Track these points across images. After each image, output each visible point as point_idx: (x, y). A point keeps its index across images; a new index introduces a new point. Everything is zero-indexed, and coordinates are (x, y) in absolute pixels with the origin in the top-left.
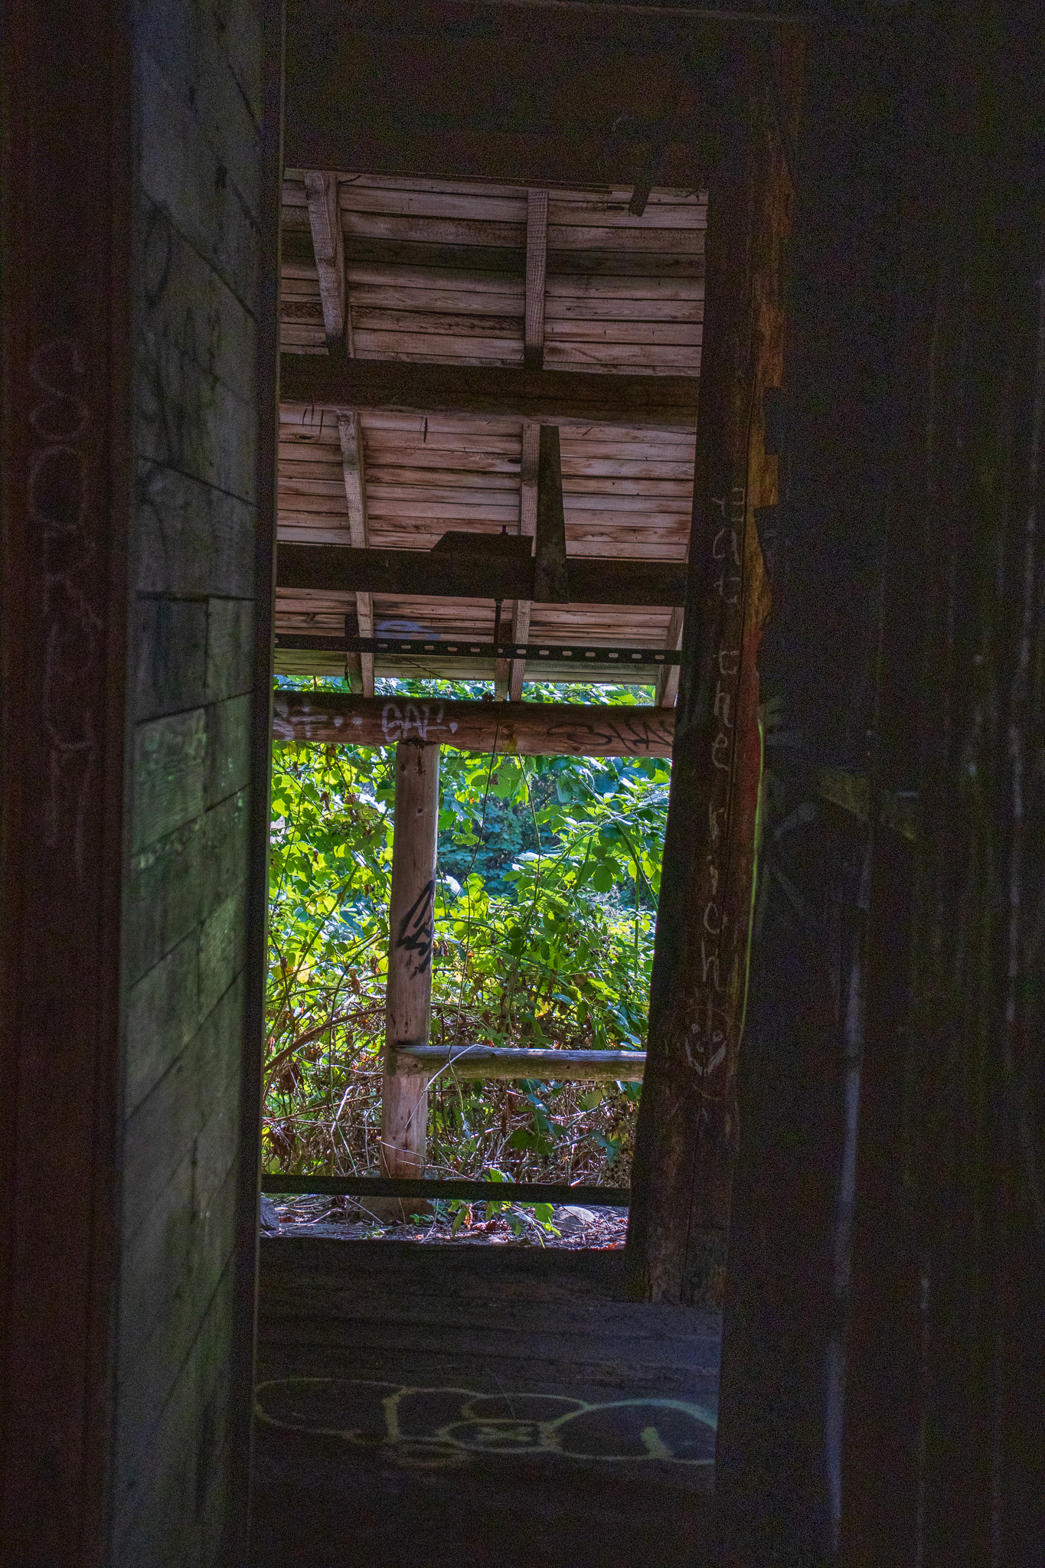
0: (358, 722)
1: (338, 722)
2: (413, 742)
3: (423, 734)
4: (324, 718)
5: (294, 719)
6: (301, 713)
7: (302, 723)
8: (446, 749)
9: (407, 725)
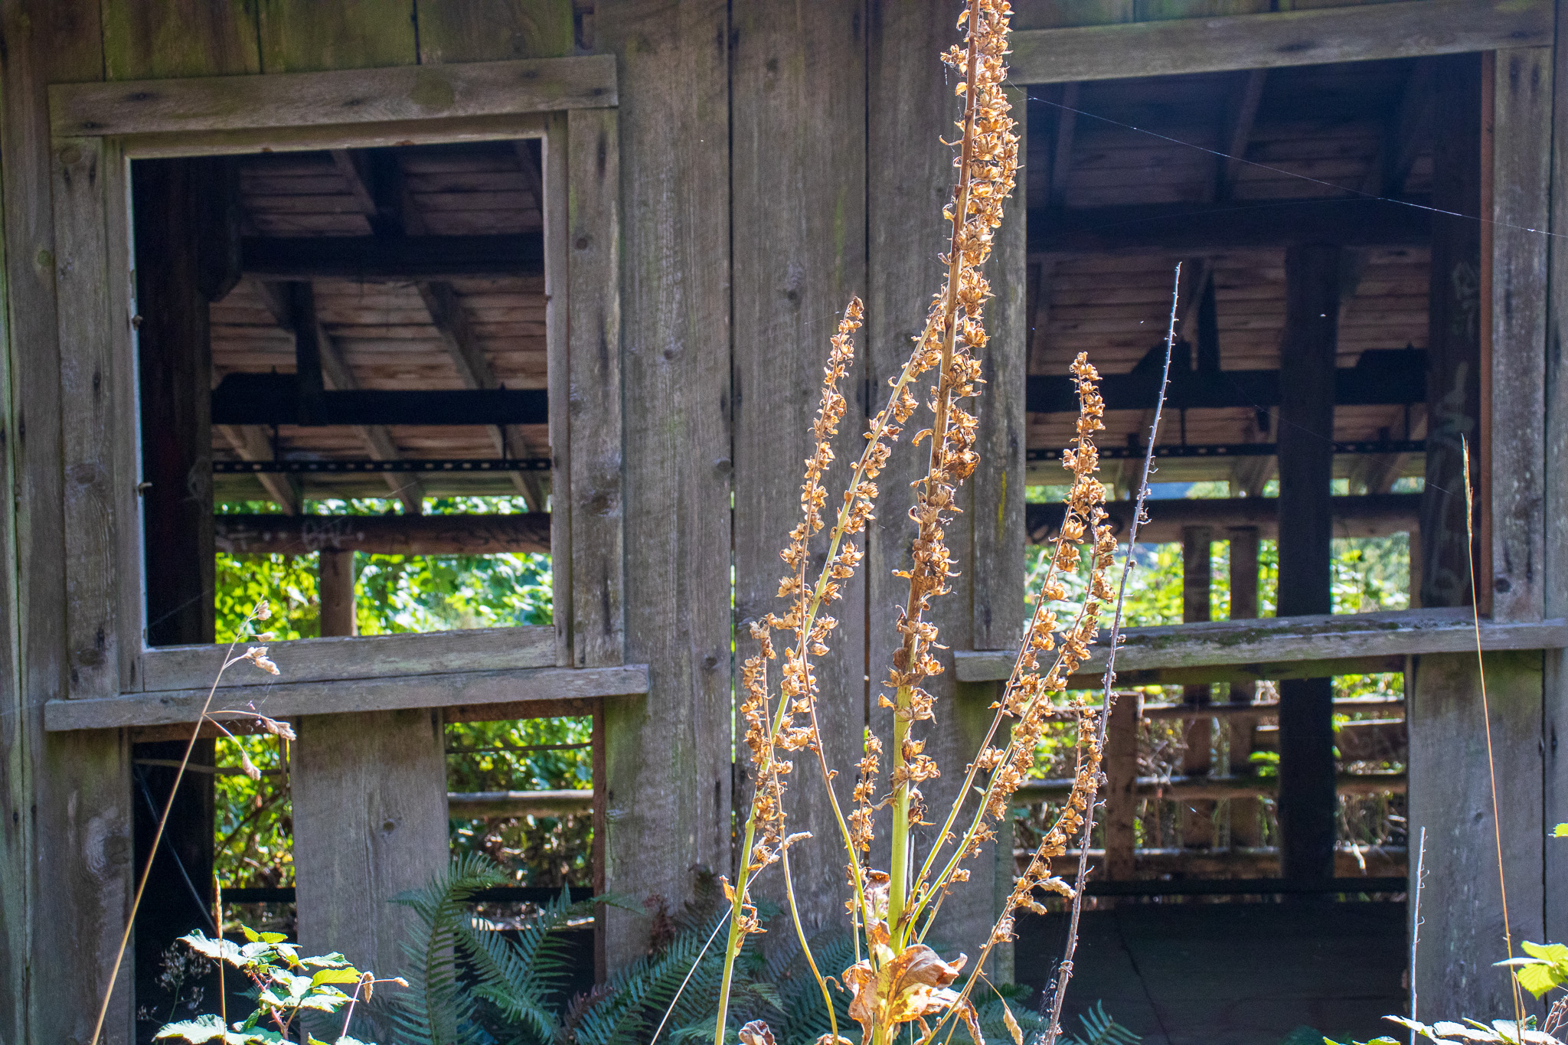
0: (283, 535)
1: (267, 537)
2: (328, 551)
3: (336, 543)
4: (254, 534)
5: (232, 536)
6: (237, 531)
7: (238, 539)
8: (357, 555)
9: (323, 536)
